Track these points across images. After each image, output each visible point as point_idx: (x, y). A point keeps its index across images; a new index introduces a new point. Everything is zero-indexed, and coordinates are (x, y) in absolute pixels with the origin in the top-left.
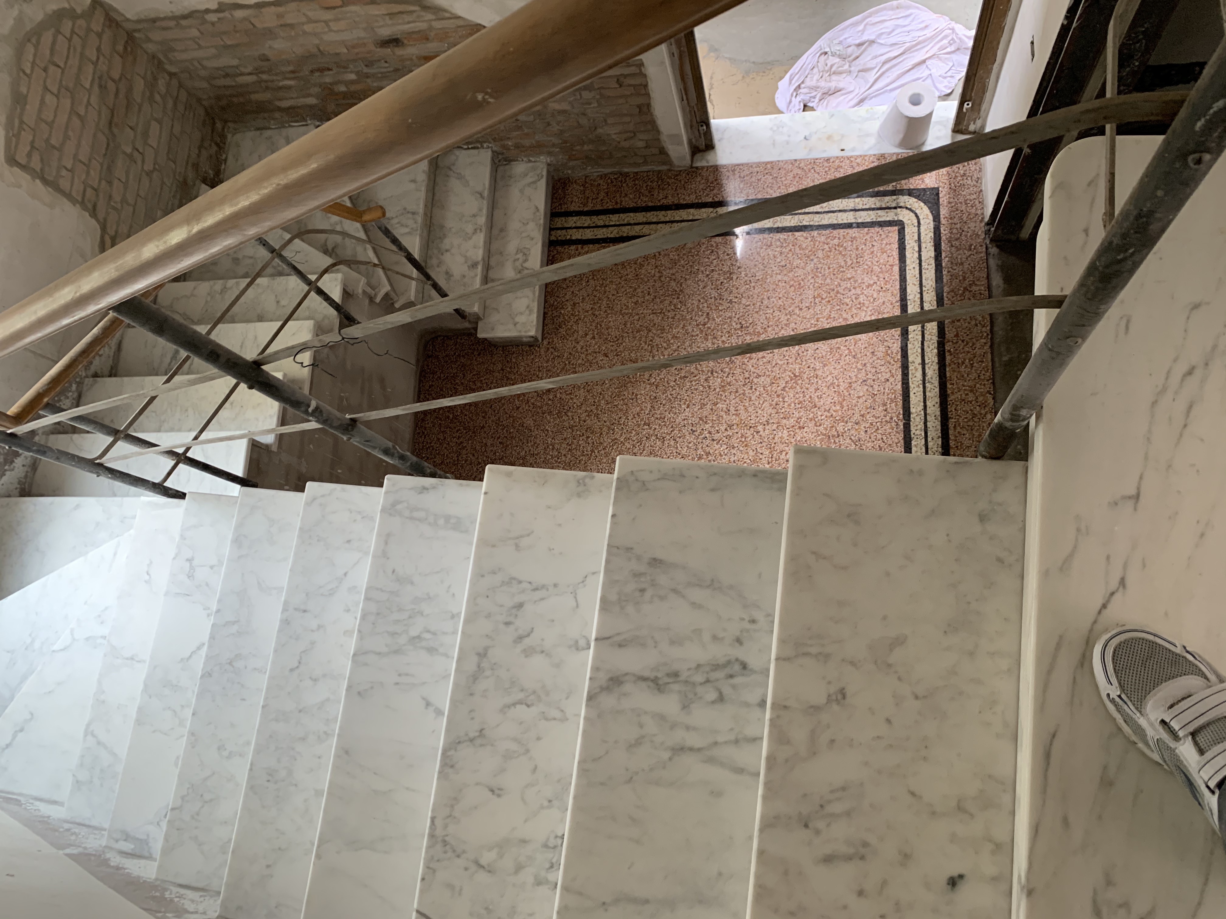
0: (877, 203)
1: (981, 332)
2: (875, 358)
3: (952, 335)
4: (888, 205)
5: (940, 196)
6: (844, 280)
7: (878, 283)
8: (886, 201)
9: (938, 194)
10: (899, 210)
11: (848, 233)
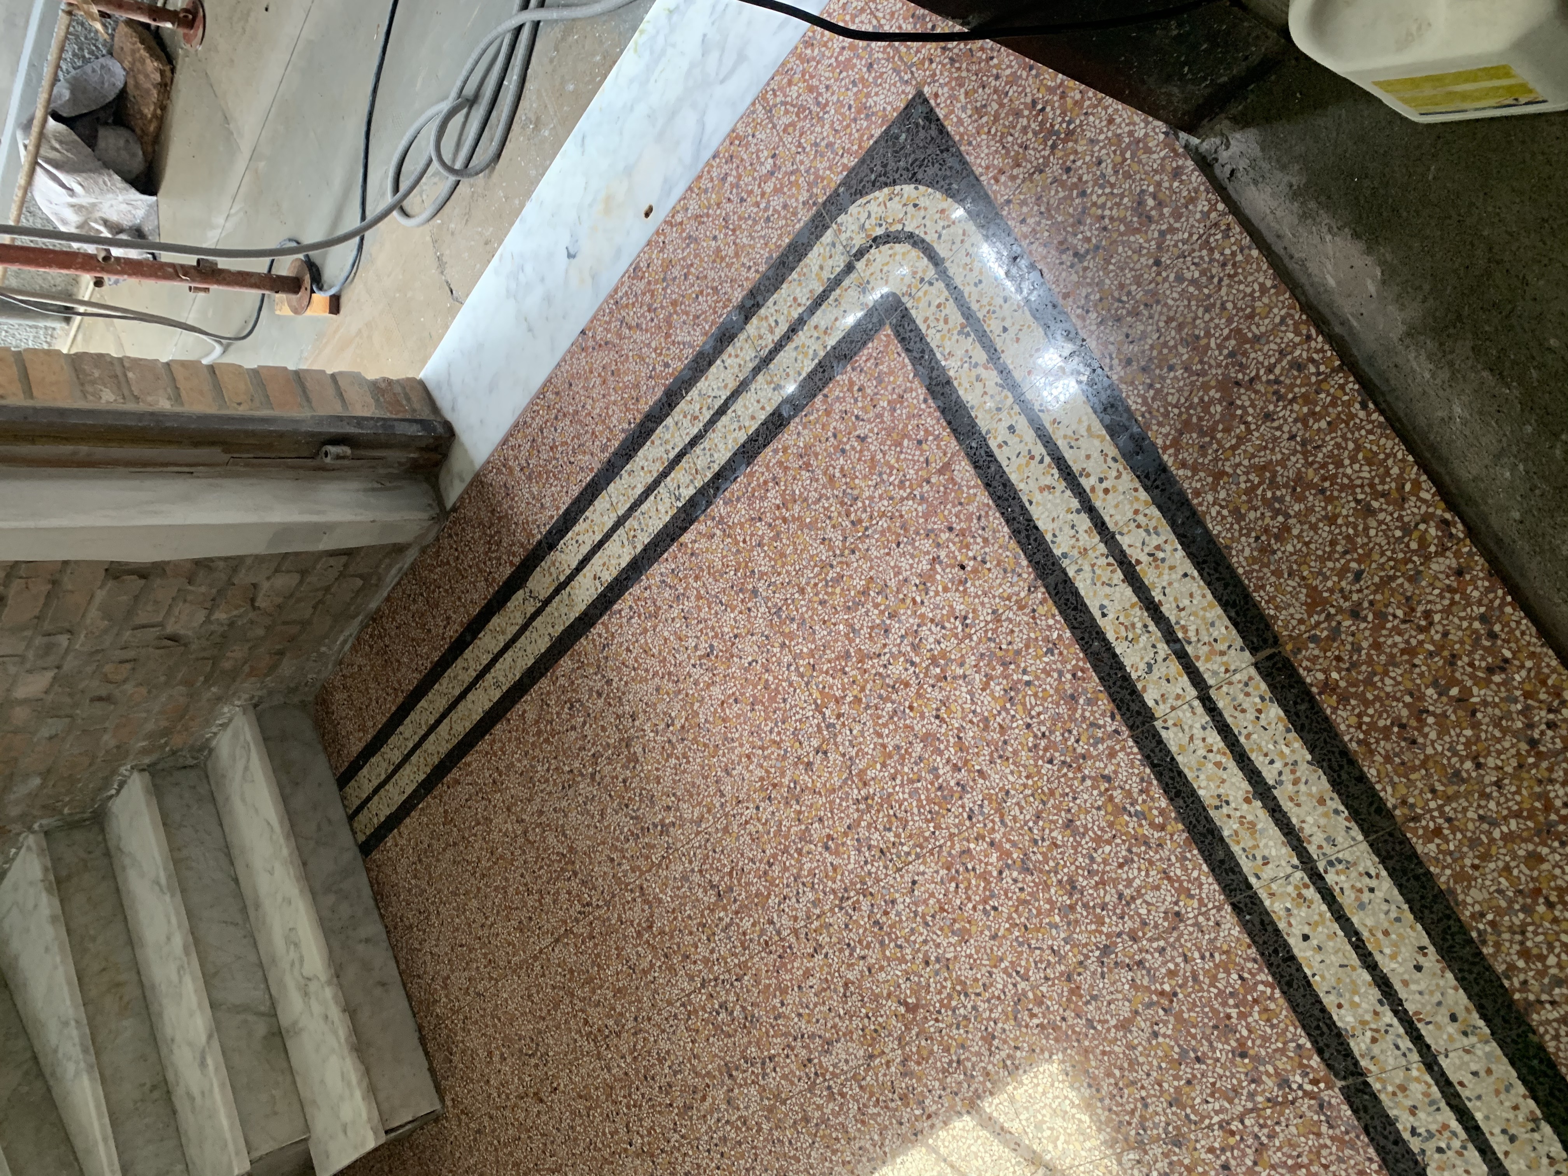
0: (798, 293)
1: (1407, 530)
2: (1087, 843)
3: (1298, 612)
4: (826, 275)
5: (941, 113)
6: (857, 604)
7: (943, 554)
8: (815, 269)
9: (931, 117)
10: (860, 265)
11: (785, 450)
